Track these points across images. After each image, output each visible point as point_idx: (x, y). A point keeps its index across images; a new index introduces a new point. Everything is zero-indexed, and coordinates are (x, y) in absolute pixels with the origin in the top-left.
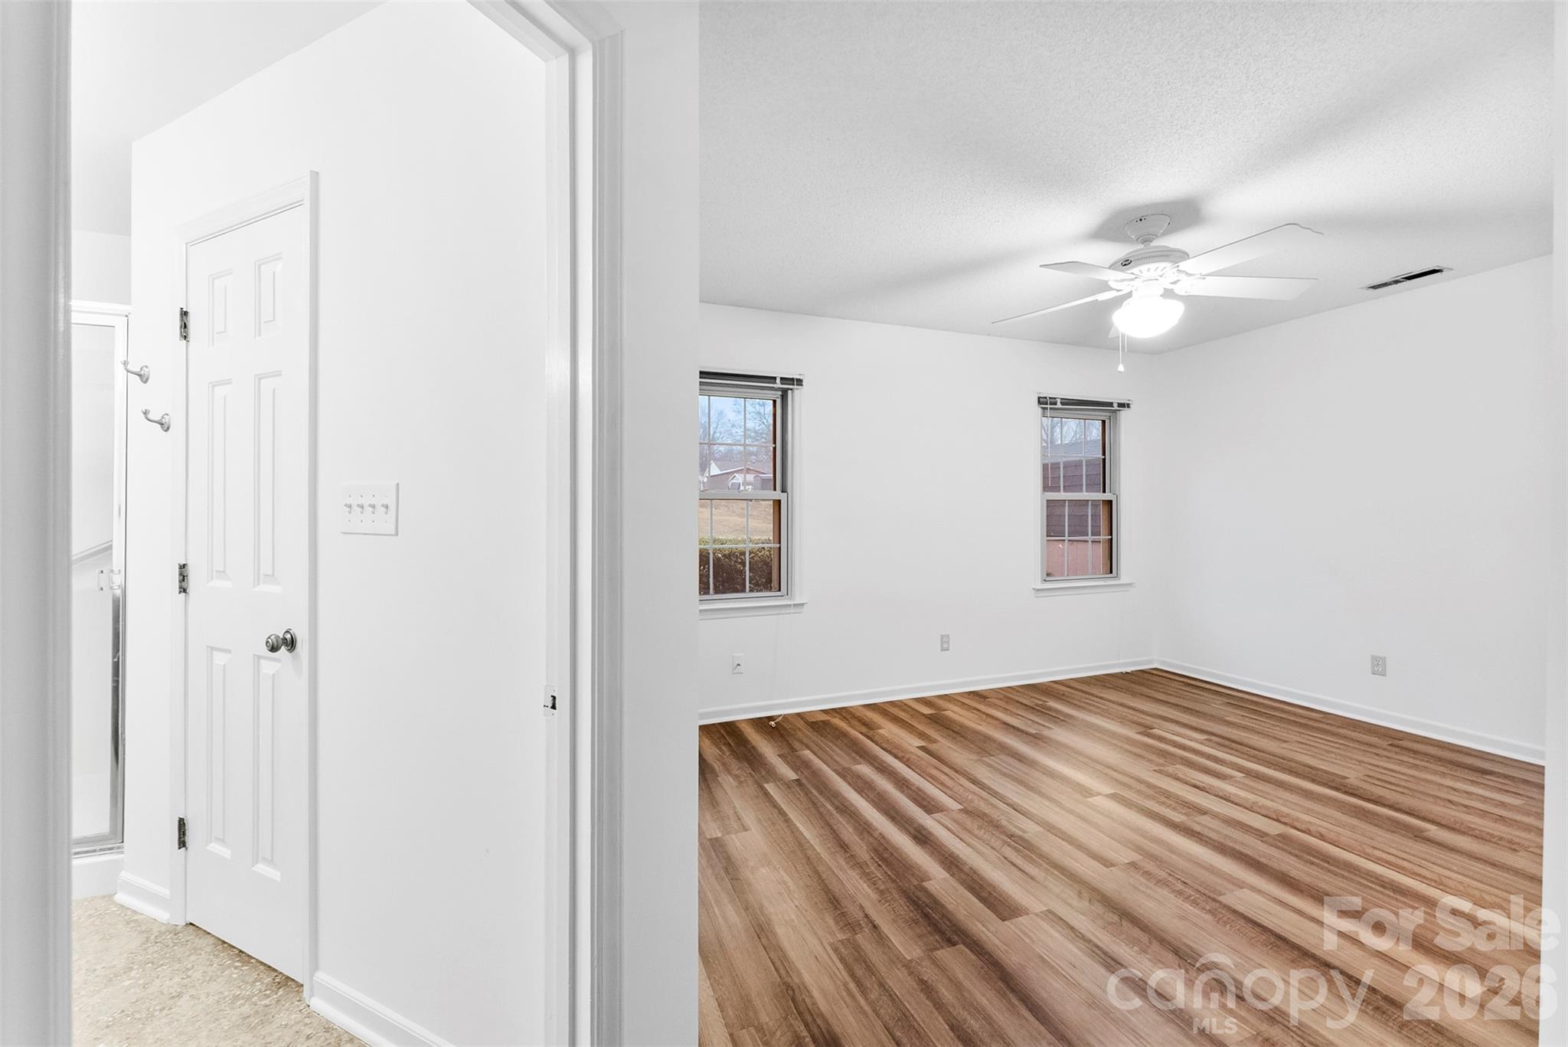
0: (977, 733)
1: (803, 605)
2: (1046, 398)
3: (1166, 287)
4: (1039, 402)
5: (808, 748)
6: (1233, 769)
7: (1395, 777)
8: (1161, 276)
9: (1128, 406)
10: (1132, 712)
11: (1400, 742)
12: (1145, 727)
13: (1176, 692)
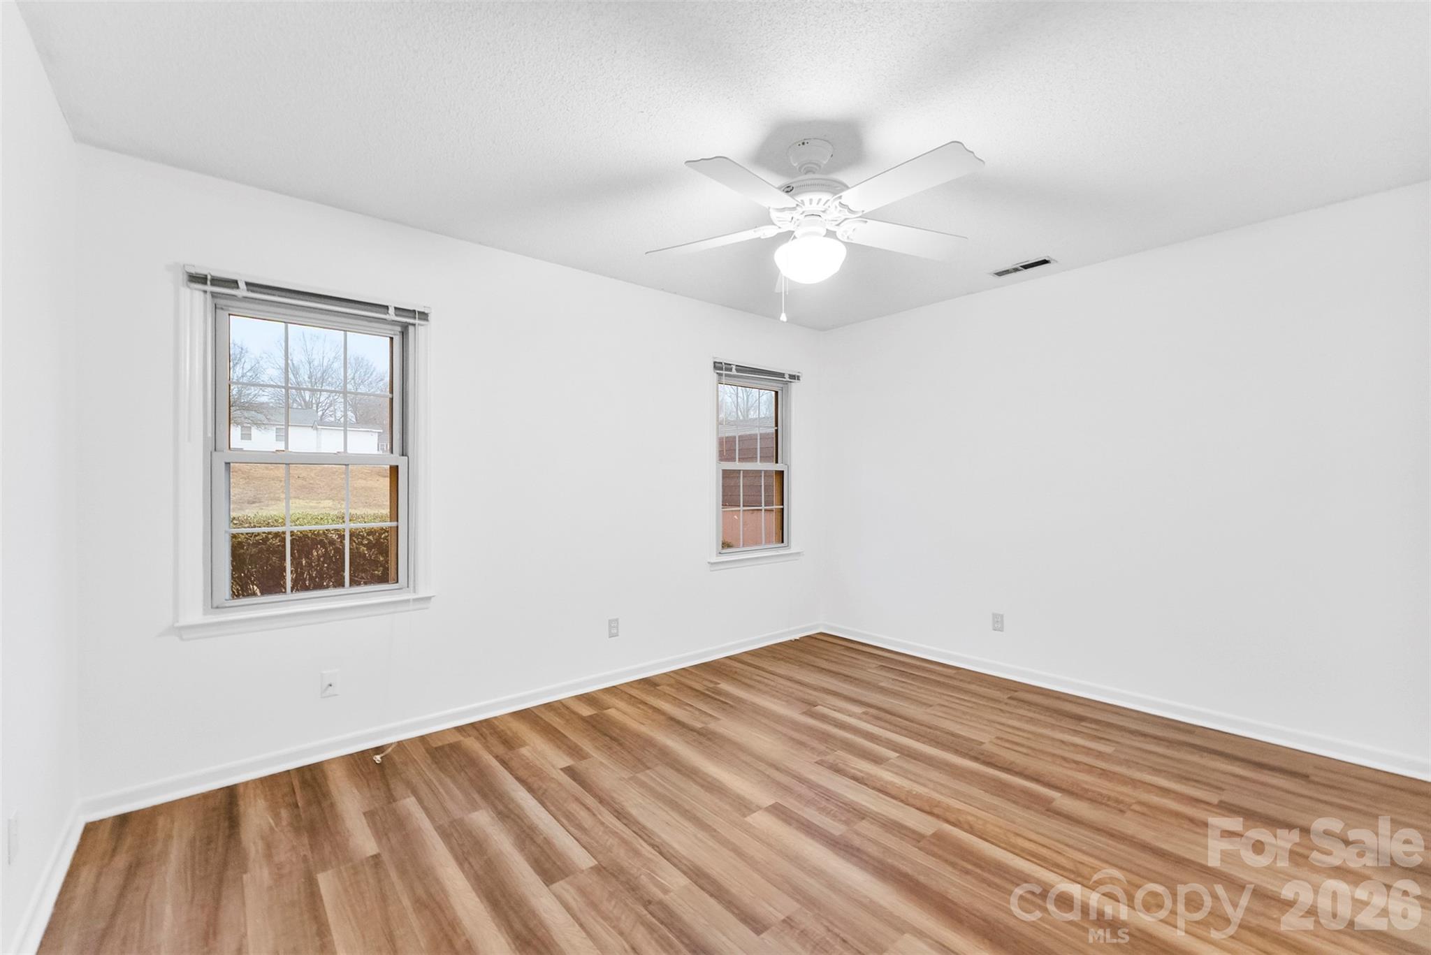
0: (637, 736)
1: (429, 598)
2: (721, 363)
3: (829, 228)
4: (715, 367)
5: (415, 793)
6: (888, 748)
7: (1018, 735)
8: (824, 212)
9: (798, 378)
10: (796, 686)
11: (1016, 694)
12: (809, 704)
13: (836, 658)
